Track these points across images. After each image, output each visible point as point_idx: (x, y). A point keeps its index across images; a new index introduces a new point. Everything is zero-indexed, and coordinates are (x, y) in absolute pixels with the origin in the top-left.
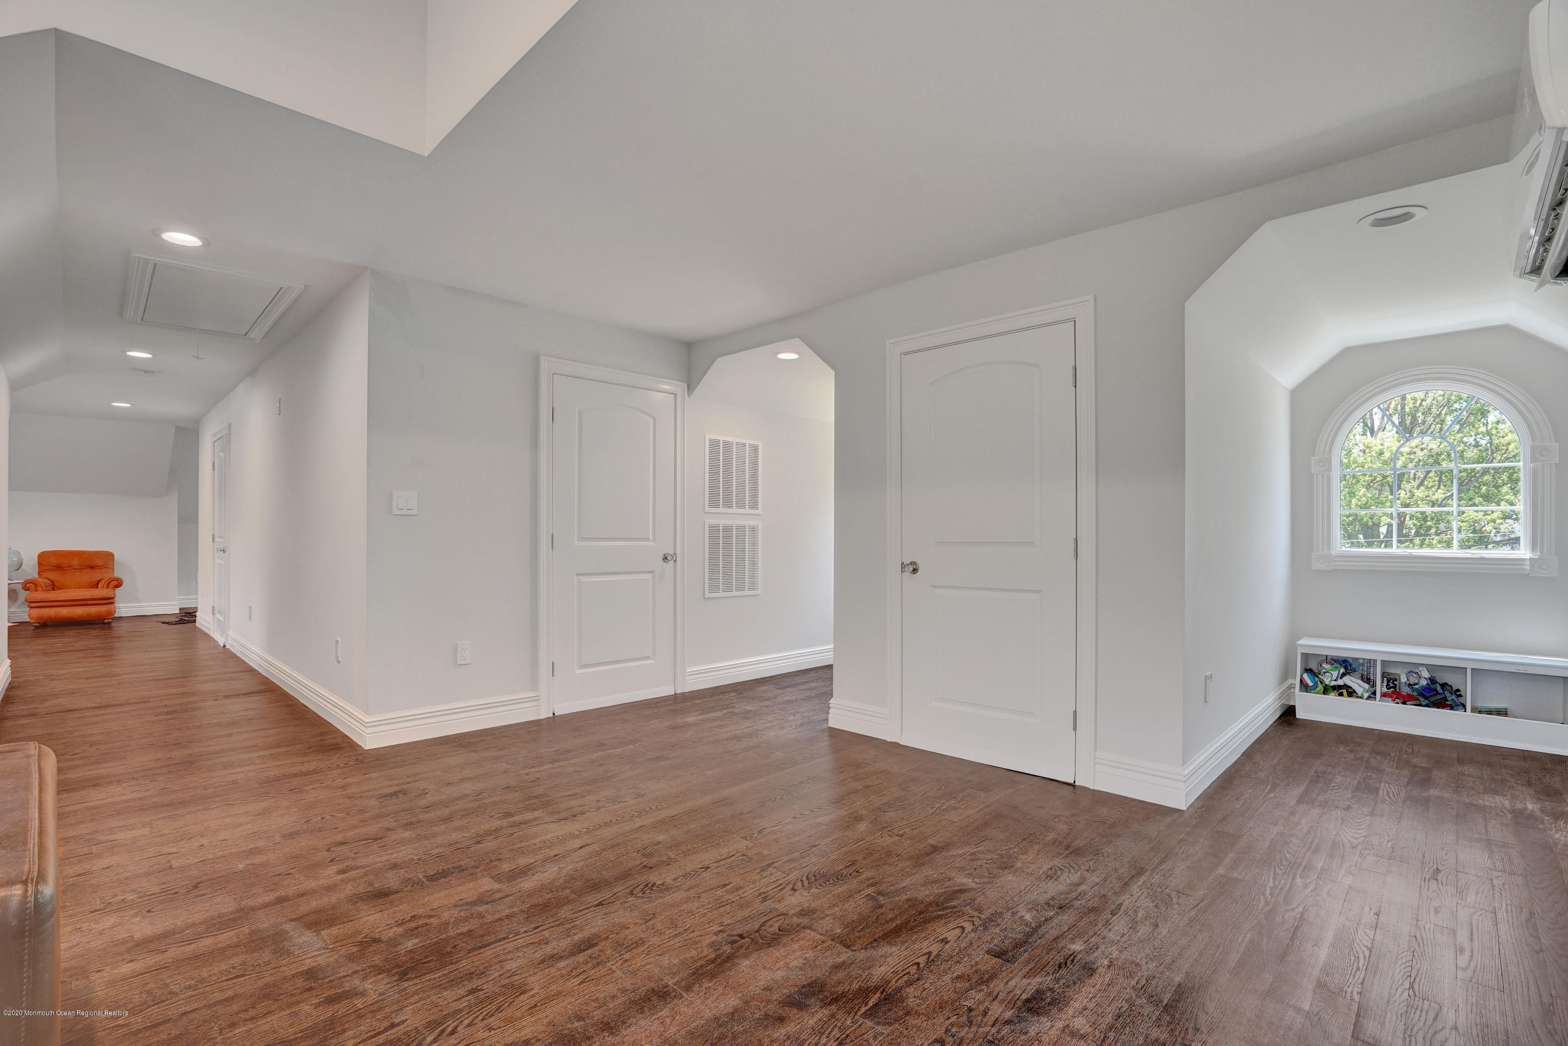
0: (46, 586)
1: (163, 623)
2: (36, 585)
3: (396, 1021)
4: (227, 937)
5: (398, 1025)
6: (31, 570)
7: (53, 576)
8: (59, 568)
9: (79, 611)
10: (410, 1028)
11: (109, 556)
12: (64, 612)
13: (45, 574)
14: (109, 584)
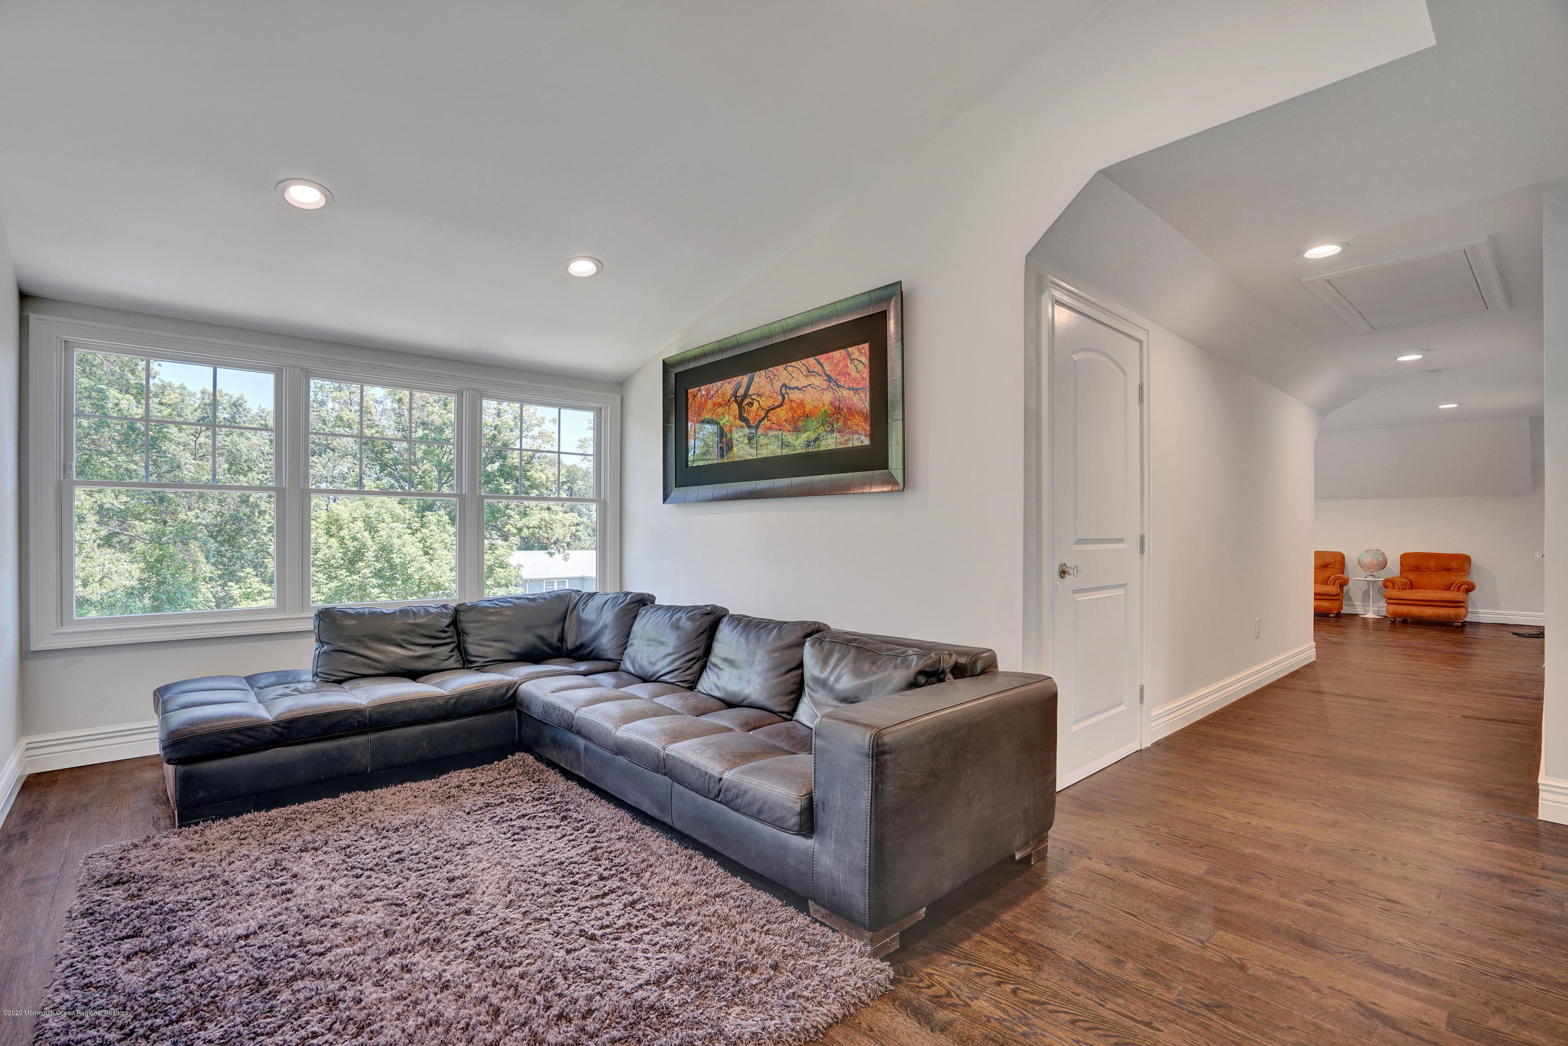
0: (1403, 585)
1: (1514, 634)
2: (1393, 584)
3: (1156, 1025)
4: (1166, 889)
5: (1152, 1028)
6: (1394, 569)
7: (1412, 576)
8: (1417, 569)
9: (1429, 612)
10: (1154, 1037)
11: (1466, 560)
12: (1415, 610)
13: (1406, 575)
14: (1459, 587)
